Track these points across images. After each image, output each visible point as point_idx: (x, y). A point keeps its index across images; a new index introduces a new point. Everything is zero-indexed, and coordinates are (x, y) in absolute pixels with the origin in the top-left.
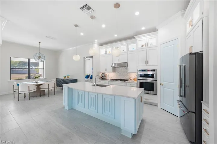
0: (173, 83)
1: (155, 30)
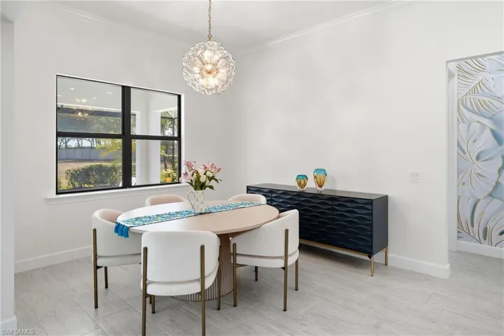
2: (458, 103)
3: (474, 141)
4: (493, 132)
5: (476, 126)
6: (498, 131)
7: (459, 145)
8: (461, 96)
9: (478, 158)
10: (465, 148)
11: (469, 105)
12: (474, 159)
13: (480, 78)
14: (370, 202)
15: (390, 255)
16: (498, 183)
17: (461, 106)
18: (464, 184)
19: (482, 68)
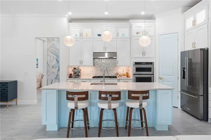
0: (173, 75)
1: (151, 18)
2: (47, 49)
3: (52, 62)
4: (56, 59)
5: (52, 57)
6: (58, 59)
7: (47, 63)
8: (48, 48)
9: (53, 67)
10: (49, 64)
11: (50, 51)
12: (52, 67)
13: (53, 43)
14: (7, 83)
15: (18, 101)
16: (57, 74)
17: (48, 51)
18: (49, 75)
19: (54, 40)
